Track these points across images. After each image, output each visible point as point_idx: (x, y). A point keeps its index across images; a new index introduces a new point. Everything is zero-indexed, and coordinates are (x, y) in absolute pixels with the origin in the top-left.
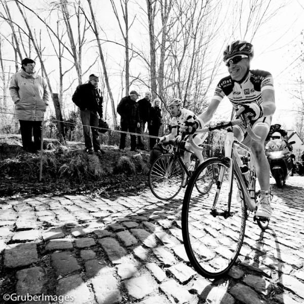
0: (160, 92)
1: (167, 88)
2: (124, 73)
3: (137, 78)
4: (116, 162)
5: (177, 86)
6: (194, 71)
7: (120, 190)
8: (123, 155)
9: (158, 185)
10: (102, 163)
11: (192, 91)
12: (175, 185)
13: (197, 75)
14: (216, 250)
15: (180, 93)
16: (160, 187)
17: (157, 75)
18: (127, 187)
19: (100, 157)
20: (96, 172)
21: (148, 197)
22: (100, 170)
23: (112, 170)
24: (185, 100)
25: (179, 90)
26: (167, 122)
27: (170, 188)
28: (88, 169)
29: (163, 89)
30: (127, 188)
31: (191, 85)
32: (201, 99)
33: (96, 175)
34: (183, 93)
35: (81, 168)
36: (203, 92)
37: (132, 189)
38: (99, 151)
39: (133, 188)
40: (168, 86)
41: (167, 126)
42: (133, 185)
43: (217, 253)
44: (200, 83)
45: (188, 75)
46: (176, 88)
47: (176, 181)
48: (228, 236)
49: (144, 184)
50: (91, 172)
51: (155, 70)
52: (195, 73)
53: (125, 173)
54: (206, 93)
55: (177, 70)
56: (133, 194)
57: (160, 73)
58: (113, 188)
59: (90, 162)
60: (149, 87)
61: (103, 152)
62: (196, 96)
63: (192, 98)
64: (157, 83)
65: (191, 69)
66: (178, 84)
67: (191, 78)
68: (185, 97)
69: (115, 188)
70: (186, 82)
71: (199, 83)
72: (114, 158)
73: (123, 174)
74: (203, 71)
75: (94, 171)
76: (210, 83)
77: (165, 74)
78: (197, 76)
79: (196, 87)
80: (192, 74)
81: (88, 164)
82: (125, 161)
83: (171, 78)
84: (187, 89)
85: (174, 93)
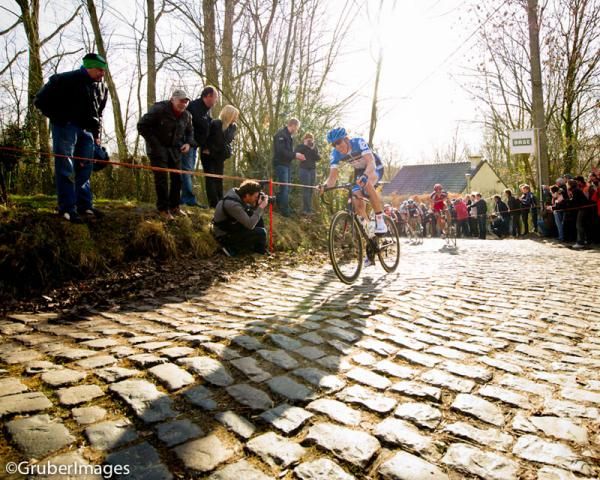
0: (225, 84)
1: (239, 77)
2: (144, 45)
3: (173, 56)
4: (132, 235)
5: (260, 74)
6: (295, 47)
7: (142, 293)
8: (146, 218)
9: (228, 277)
10: (96, 238)
11: (293, 84)
12: (265, 274)
13: (301, 53)
14: (349, 375)
15: (268, 88)
16: (233, 281)
17: (219, 51)
18: (158, 285)
19: (91, 226)
20: (84, 259)
21: (208, 302)
22: (93, 255)
23: (122, 253)
24: (279, 102)
25: (266, 81)
26: (242, 146)
27: (255, 280)
28: (63, 255)
29: (233, 79)
30: (159, 289)
31: (289, 74)
32: (311, 99)
33: (84, 267)
34: (275, 86)
35: (46, 251)
36: (314, 87)
37: (172, 290)
38: (89, 211)
39: (172, 286)
40: (242, 74)
41: (242, 154)
42: (172, 282)
43: (350, 379)
44: (307, 70)
45: (283, 53)
46: (259, 78)
47: (266, 265)
48: (370, 350)
49: (198, 278)
50: (71, 260)
51: (213, 41)
52: (298, 49)
53: (152, 257)
54: (319, 89)
55: (259, 42)
56: (174, 298)
57: (224, 48)
58: (125, 291)
59: (67, 239)
60: (201, 75)
61: (98, 214)
62: (301, 95)
63: (292, 97)
64: (218, 66)
65: (288, 43)
66: (264, 69)
67: (289, 60)
68: (279, 95)
69: (132, 290)
70: (279, 66)
71: (304, 70)
72: (126, 225)
73: (149, 259)
74: (312, 48)
75: (78, 257)
76: (328, 69)
77: (235, 50)
78: (302, 57)
79: (301, 77)
80: (290, 52)
81: (64, 241)
82: (152, 230)
83: (248, 57)
84: (281, 80)
85: (257, 88)
